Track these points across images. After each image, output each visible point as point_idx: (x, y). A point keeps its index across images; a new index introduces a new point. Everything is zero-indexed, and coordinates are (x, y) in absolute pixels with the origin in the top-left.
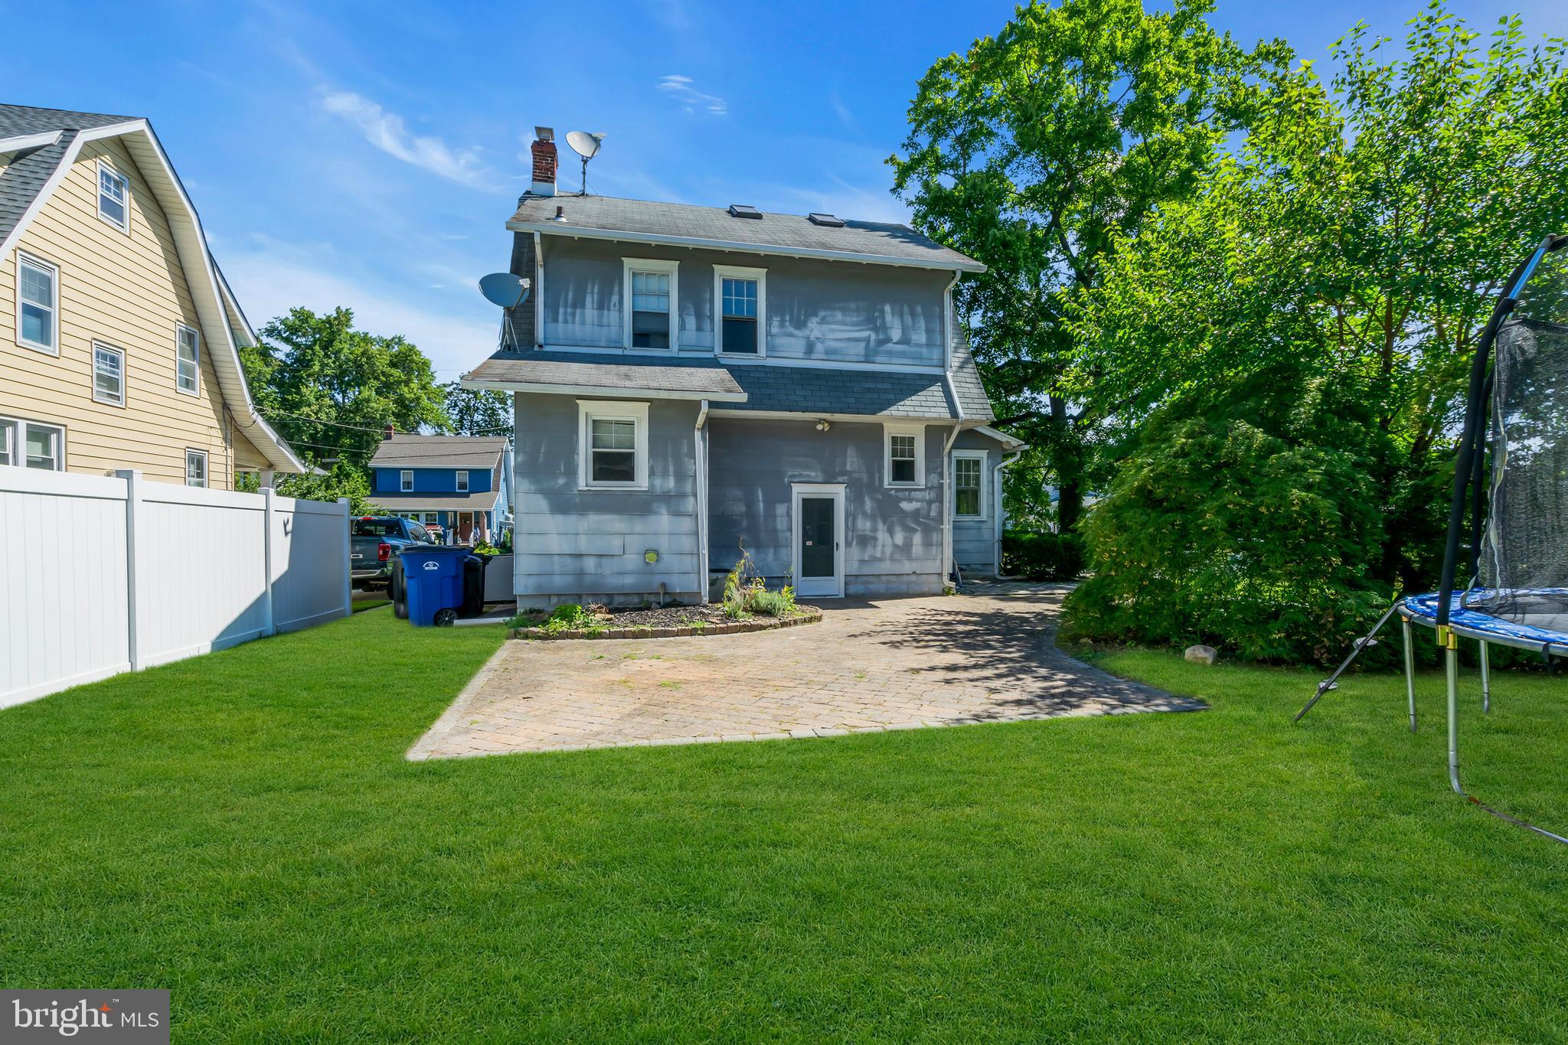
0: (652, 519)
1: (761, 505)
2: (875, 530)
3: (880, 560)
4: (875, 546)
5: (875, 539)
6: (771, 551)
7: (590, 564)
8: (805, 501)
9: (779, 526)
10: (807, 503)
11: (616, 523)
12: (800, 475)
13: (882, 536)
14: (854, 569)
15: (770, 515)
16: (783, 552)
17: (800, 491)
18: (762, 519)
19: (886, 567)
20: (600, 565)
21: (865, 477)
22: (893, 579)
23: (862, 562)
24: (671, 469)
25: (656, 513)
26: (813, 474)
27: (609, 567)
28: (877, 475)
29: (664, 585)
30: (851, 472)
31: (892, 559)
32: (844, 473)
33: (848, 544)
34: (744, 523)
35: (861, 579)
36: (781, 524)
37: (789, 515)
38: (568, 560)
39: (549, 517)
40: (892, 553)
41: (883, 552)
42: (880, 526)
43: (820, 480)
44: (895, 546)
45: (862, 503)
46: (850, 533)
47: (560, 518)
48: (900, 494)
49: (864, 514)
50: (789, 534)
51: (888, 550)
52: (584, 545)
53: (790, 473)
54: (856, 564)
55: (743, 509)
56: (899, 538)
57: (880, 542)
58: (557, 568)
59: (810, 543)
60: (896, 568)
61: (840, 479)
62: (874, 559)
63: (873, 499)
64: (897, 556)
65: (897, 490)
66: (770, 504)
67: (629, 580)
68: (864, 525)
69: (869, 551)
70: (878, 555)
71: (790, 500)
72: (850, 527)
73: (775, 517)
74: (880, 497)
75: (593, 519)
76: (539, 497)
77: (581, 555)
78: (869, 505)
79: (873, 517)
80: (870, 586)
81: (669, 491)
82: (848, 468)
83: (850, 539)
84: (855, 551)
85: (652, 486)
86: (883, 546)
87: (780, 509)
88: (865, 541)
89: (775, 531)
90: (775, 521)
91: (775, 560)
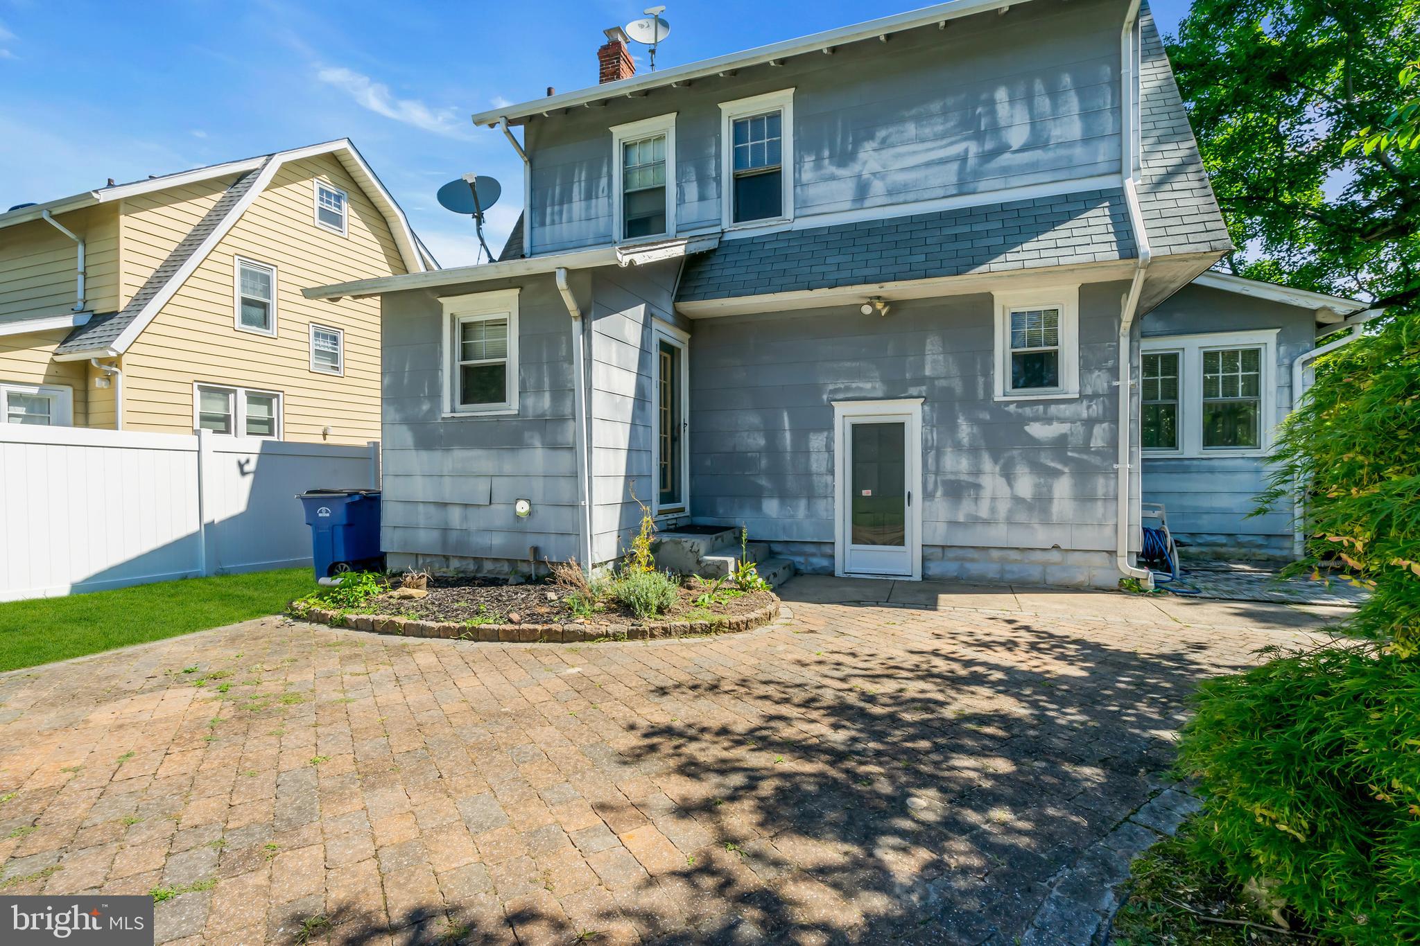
0: (524, 455)
1: (788, 435)
2: (978, 472)
3: (986, 522)
4: (976, 499)
5: (978, 487)
6: (803, 503)
7: (455, 515)
8: (855, 427)
9: (814, 467)
10: (861, 433)
11: (481, 460)
12: (847, 389)
13: (992, 481)
14: (939, 535)
15: (802, 450)
16: (821, 505)
17: (847, 414)
18: (788, 456)
19: (998, 535)
20: (465, 518)
21: (958, 386)
22: (1014, 555)
23: (953, 524)
24: (546, 380)
25: (530, 446)
26: (868, 386)
27: (476, 521)
28: (981, 380)
29: (536, 550)
30: (932, 379)
31: (1010, 522)
32: (920, 380)
33: (928, 495)
34: (764, 463)
35: (950, 554)
36: (817, 463)
37: (829, 450)
38: (432, 509)
39: (414, 453)
40: (1011, 512)
41: (993, 510)
42: (987, 464)
43: (880, 394)
44: (1017, 500)
45: (953, 428)
46: (931, 478)
47: (424, 455)
48: (1028, 411)
49: (958, 447)
50: (829, 478)
51: (1003, 507)
52: (448, 491)
53: (831, 387)
54: (942, 528)
55: (762, 442)
56: (1025, 485)
57: (986, 493)
58: (422, 521)
59: (866, 493)
60: (1020, 538)
61: (913, 391)
62: (975, 521)
63: (973, 421)
64: (1021, 517)
65: (1020, 404)
66: (801, 434)
67: (497, 540)
68: (956, 465)
69: (966, 508)
70: (984, 513)
71: (830, 428)
72: (932, 468)
73: (808, 452)
74: (986, 416)
75: (460, 455)
76: (404, 428)
77: (445, 504)
78: (965, 430)
79: (974, 451)
80: (968, 565)
81: (543, 415)
82: (928, 372)
83: (930, 486)
84: (941, 506)
85: (523, 407)
86: (994, 499)
87: (817, 441)
88: (956, 490)
89: (808, 474)
90: (808, 459)
91: (807, 517)
